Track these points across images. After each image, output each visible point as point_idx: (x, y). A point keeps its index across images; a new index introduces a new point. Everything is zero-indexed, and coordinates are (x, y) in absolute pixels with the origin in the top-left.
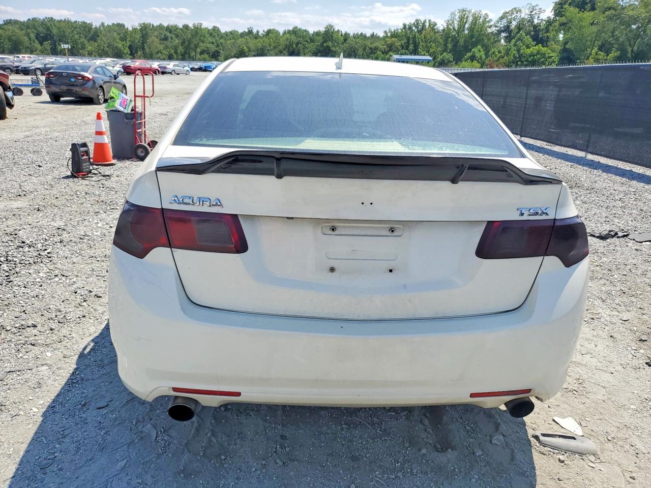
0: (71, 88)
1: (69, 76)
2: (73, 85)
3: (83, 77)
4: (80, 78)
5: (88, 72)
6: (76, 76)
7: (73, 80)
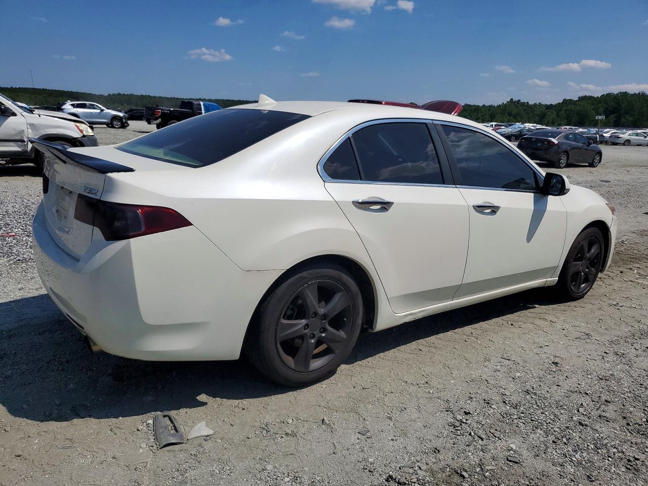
0: (535, 151)
1: (537, 140)
2: (538, 149)
3: (550, 142)
4: (546, 143)
5: (556, 138)
6: (542, 141)
7: (539, 144)
